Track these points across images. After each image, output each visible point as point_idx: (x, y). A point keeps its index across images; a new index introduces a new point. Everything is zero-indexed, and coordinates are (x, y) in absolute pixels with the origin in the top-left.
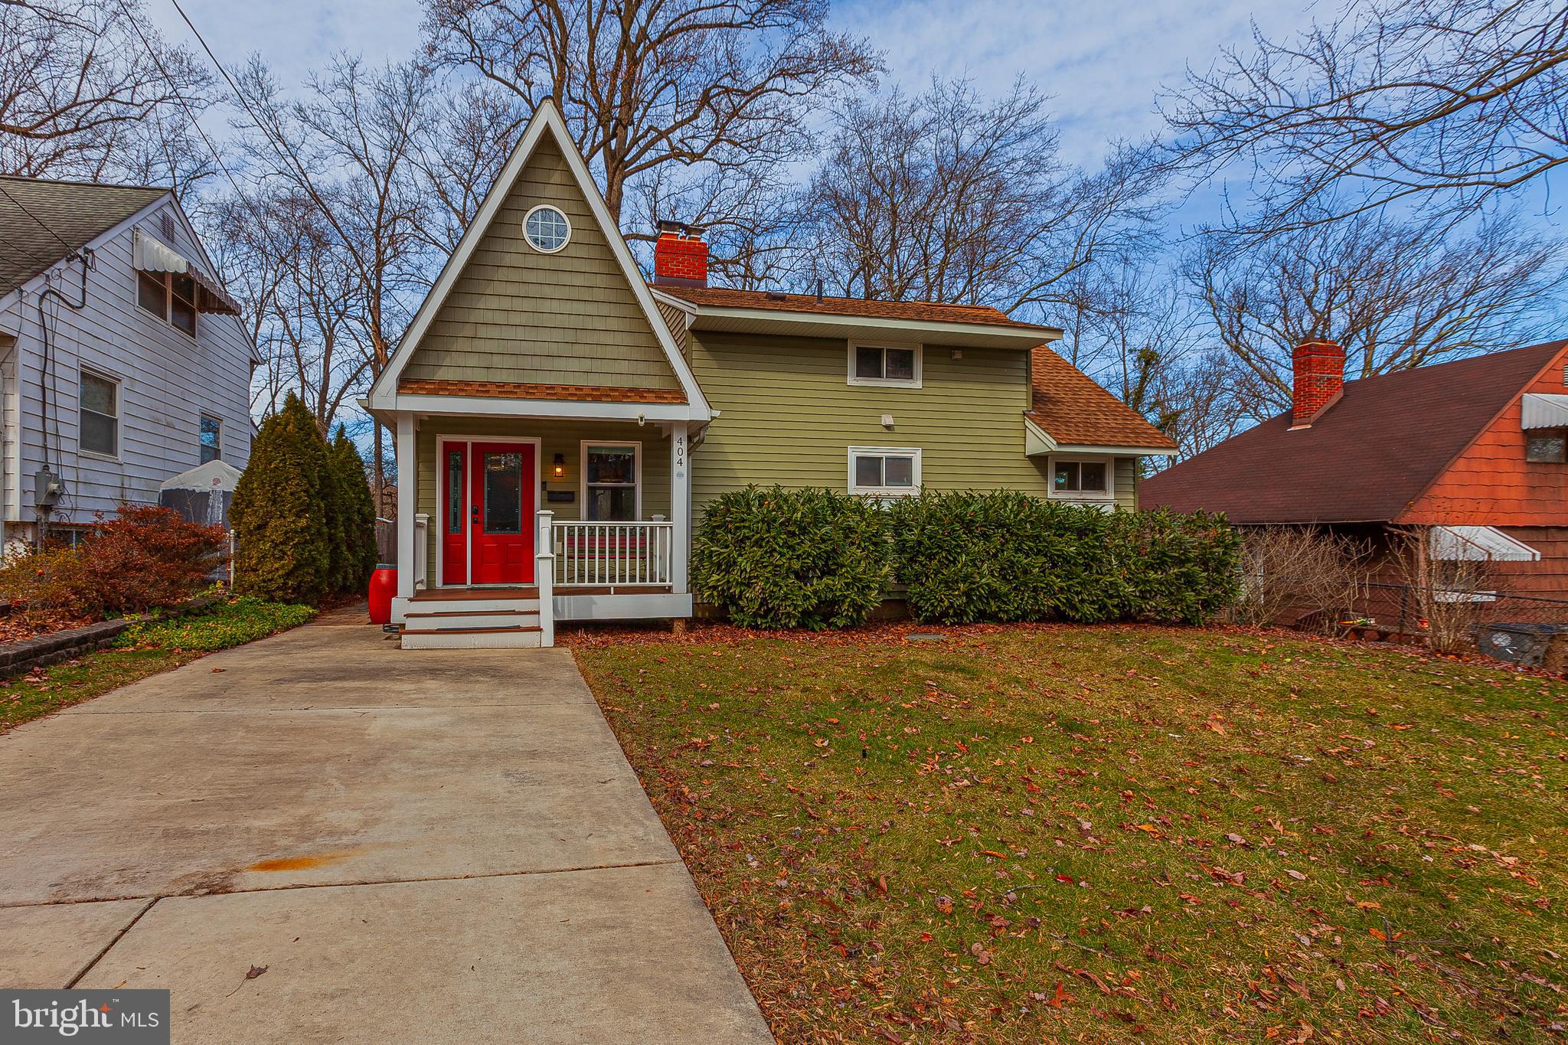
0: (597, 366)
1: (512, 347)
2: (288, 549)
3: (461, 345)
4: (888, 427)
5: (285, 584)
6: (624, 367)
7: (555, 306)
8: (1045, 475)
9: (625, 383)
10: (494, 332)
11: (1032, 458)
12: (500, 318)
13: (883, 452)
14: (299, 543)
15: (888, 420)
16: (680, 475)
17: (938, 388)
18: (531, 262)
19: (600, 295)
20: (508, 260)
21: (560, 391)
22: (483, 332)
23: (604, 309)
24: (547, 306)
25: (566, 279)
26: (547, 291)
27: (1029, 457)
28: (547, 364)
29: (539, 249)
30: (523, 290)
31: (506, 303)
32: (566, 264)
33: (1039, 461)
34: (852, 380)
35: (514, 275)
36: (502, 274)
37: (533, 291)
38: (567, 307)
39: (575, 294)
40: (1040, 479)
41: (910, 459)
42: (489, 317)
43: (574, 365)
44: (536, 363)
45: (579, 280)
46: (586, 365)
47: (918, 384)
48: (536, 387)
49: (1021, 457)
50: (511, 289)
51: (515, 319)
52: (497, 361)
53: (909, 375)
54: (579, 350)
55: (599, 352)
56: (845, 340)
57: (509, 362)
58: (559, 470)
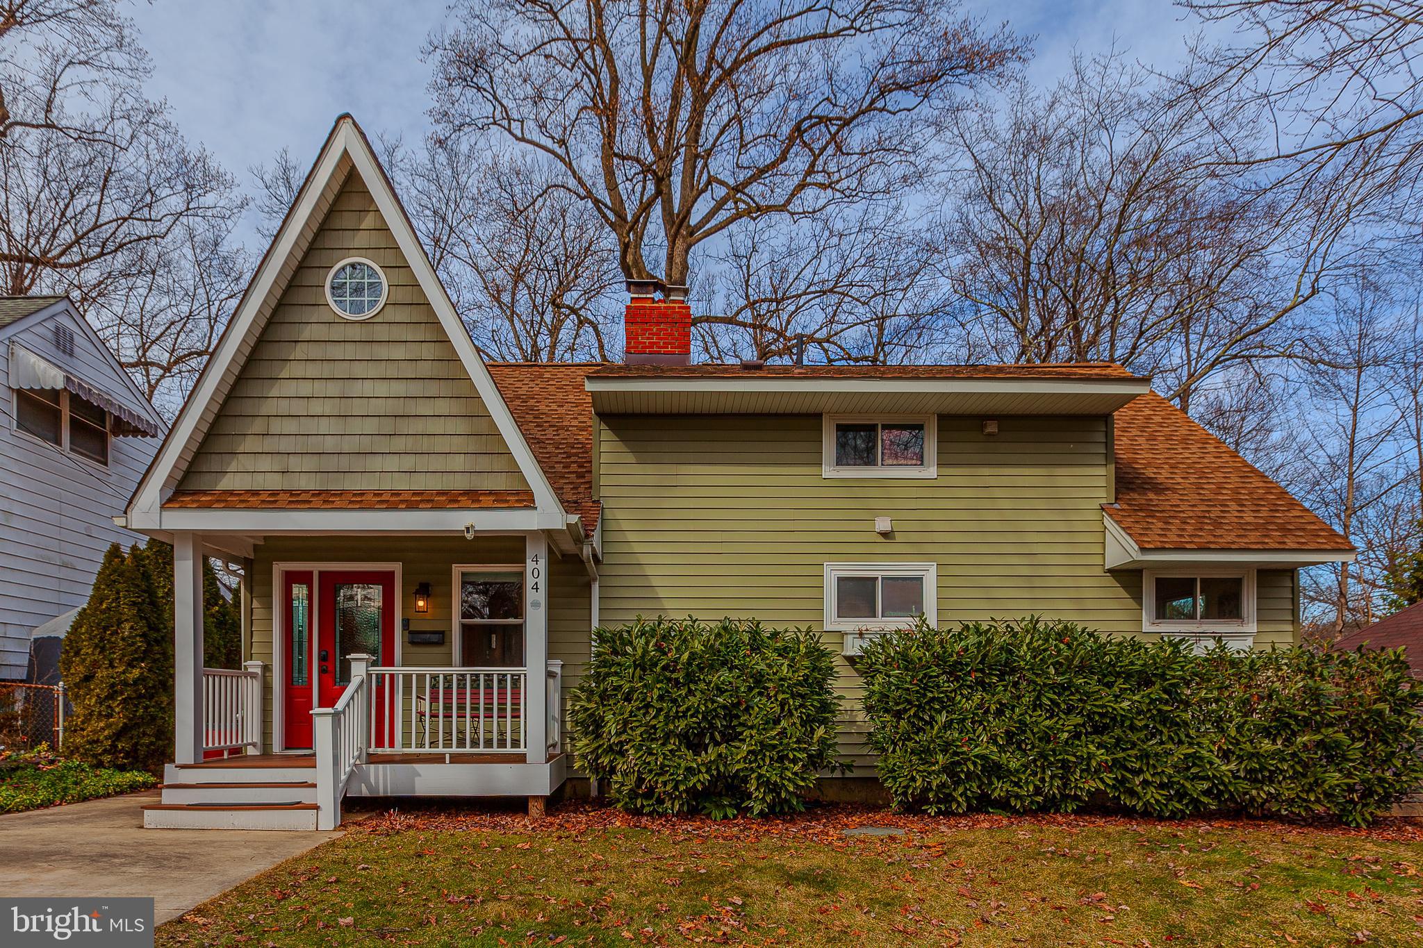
0: (422, 463)
1: (313, 444)
2: (116, 705)
3: (249, 444)
4: (885, 535)
5: (114, 746)
6: (459, 463)
7: (368, 388)
8: (1138, 598)
9: (459, 483)
10: (290, 426)
11: (1114, 572)
12: (298, 408)
13: (879, 569)
14: (129, 698)
15: (883, 524)
16: (536, 605)
17: (959, 476)
18: (337, 333)
19: (425, 369)
20: (307, 333)
21: (370, 497)
22: (276, 426)
23: (432, 388)
24: (357, 388)
25: (382, 352)
26: (359, 370)
27: (1109, 571)
28: (358, 463)
29: (347, 316)
30: (326, 370)
31: (305, 388)
32: (381, 333)
33: (1128, 577)
34: (829, 471)
35: (315, 352)
36: (300, 352)
37: (340, 370)
38: (382, 389)
39: (392, 371)
40: (1132, 603)
41: (920, 579)
42: (283, 407)
43: (392, 463)
44: (344, 463)
45: (399, 352)
46: (408, 462)
47: (931, 471)
48: (341, 493)
49: (1099, 572)
50: (312, 370)
51: (316, 408)
52: (294, 463)
53: (920, 459)
54: (399, 444)
55: (425, 444)
56: (818, 416)
57: (309, 463)
58: (421, 603)
